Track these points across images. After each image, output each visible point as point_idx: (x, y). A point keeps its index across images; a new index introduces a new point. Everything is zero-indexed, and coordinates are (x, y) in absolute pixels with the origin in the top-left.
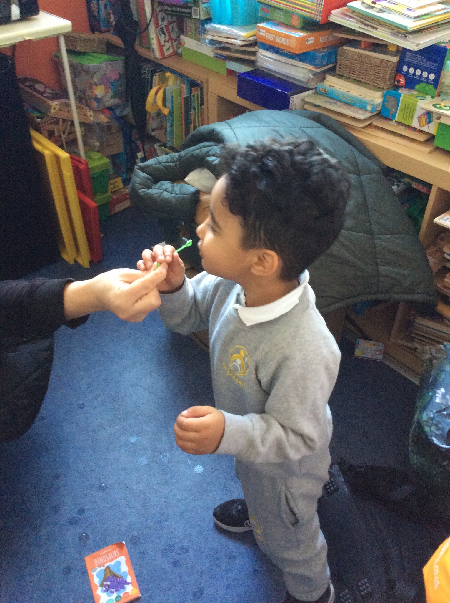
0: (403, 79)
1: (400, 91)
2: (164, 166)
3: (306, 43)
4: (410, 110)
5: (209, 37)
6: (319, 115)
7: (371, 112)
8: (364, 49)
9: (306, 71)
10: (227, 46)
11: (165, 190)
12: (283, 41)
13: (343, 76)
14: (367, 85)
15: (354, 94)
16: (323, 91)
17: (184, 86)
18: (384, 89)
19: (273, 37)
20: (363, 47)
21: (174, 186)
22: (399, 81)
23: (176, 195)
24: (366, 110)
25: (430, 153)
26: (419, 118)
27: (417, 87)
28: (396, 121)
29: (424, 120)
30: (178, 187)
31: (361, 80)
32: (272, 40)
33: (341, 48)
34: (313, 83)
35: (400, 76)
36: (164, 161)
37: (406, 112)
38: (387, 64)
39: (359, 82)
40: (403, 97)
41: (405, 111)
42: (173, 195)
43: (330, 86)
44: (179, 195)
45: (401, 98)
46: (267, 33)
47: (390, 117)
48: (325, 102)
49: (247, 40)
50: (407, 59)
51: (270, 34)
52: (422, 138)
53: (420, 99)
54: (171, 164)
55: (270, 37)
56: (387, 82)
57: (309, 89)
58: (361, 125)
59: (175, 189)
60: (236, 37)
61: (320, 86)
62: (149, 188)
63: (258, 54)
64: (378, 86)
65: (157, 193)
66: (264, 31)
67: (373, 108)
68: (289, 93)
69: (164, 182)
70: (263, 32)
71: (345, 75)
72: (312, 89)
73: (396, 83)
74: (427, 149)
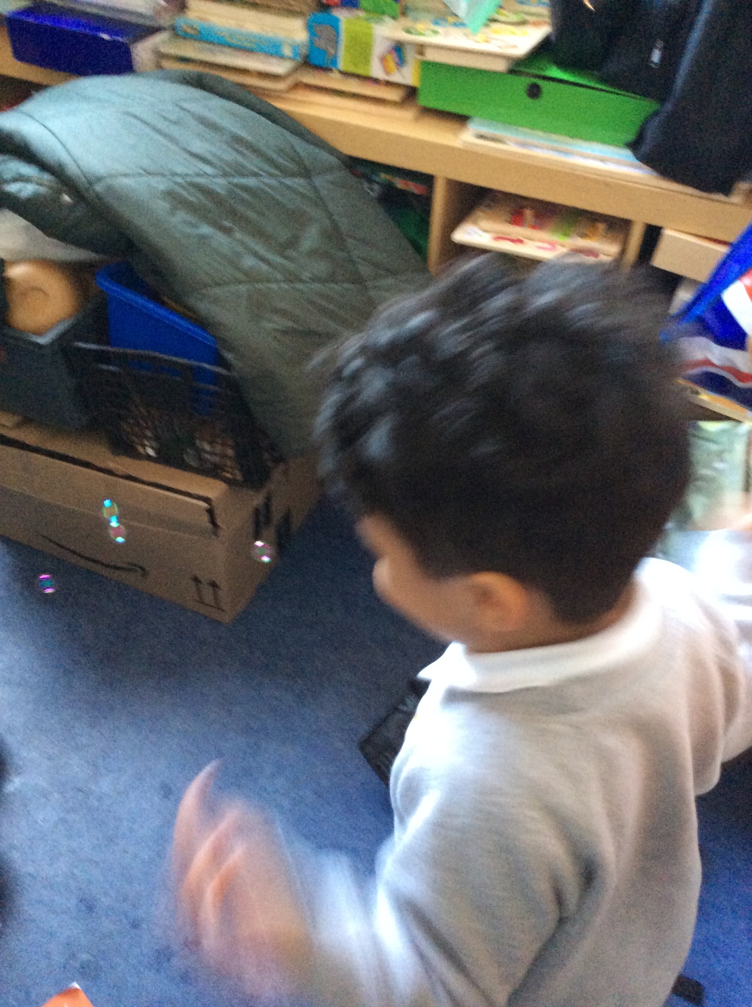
1: (336, 13)
4: (363, 48)
7: (293, 60)
14: (272, 9)
15: (252, 30)
16: (189, 31)
18: (303, 12)
25: (416, 120)
26: (383, 59)
27: (363, 2)
28: (340, 72)
29: (391, 61)
34: (166, 16)
40: (346, 24)
41: (354, 50)
43: (202, 19)
45: (341, 25)
47: (328, 65)
48: (201, 50)
53: (375, 23)
57: (160, 30)
61: (181, 21)
64: (292, 9)
67: (294, 53)
68: (126, 40)
72: (166, 28)
74: (408, 114)
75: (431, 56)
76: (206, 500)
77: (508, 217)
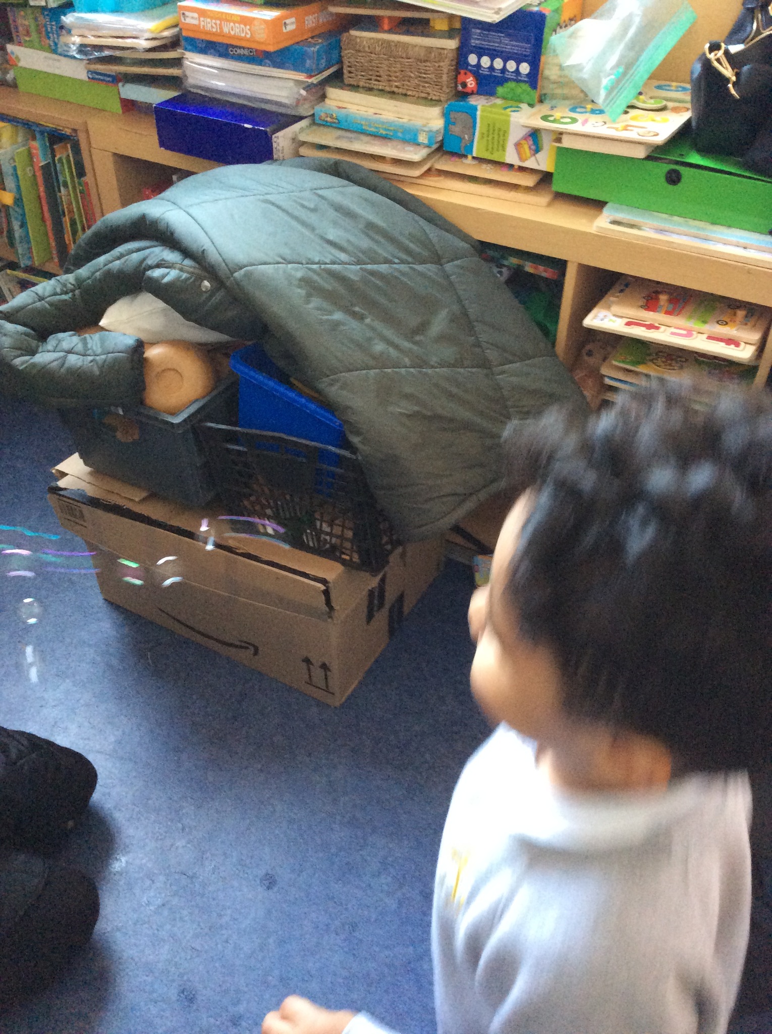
0: (471, 78)
1: (473, 101)
2: (51, 304)
3: (284, 31)
4: (498, 134)
5: (77, 40)
6: (337, 163)
7: (428, 147)
8: (390, 31)
9: (291, 84)
10: (118, 53)
11: (70, 352)
12: (238, 30)
13: (358, 86)
14: (409, 98)
15: (389, 118)
16: (329, 119)
17: (36, 144)
18: (440, 101)
19: (216, 24)
20: (386, 27)
21: (85, 339)
22: (464, 85)
23: (98, 358)
24: (419, 145)
25: (549, 205)
26: (518, 145)
27: (500, 90)
28: (474, 158)
29: (526, 147)
30: (94, 340)
31: (396, 90)
32: (214, 30)
33: (345, 35)
34: (307, 105)
35: (465, 74)
36: (47, 294)
37: (490, 138)
38: (440, 54)
39: (392, 94)
40: (483, 111)
41: (488, 136)
42: (90, 358)
43: (340, 108)
44: (103, 357)
45: (478, 113)
46: (202, 19)
47: (463, 152)
48: (338, 138)
49: (158, 36)
50: (474, 42)
51: (209, 20)
52: (529, 181)
53: (514, 111)
54: (64, 297)
55: (209, 26)
56: (445, 88)
57: (301, 118)
58: (417, 173)
59: (89, 346)
60: (134, 34)
61: (320, 110)
62: (33, 353)
63: (186, 63)
64: (430, 98)
65: (52, 362)
66: (196, 15)
67: (429, 140)
68: (268, 130)
69: (61, 335)
70: (193, 18)
71: (361, 84)
72: (306, 117)
73: (460, 88)
74: (543, 199)
75: (567, 143)
76: (324, 581)
77: (642, 302)
